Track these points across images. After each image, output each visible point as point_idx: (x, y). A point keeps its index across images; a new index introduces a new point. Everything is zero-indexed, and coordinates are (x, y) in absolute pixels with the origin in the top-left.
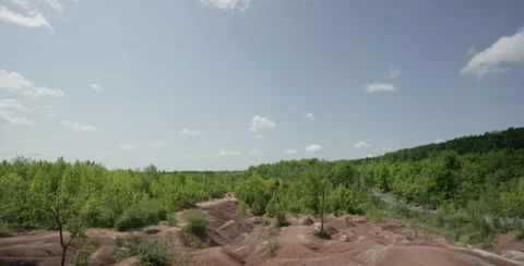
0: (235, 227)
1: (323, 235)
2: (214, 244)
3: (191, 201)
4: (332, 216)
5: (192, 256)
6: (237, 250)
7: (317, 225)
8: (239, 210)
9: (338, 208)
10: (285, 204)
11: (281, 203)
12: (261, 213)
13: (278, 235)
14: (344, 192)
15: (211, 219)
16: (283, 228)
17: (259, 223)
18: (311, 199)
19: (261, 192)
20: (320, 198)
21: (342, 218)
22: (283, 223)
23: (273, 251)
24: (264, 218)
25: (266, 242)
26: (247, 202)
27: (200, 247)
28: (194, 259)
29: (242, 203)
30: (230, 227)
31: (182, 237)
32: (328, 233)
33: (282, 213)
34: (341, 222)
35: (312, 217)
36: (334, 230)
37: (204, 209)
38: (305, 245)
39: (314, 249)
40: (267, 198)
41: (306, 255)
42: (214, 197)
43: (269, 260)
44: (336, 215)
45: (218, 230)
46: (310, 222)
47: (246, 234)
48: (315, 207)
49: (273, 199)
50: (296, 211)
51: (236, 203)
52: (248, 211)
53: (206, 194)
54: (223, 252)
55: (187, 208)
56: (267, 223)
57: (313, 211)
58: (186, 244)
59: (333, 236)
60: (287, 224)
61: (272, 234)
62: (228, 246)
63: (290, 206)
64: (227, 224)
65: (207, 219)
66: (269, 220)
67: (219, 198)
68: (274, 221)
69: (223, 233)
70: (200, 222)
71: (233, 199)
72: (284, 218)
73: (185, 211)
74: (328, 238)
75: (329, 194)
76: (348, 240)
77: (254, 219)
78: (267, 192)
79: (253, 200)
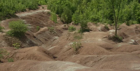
0: (48, 32)
1: (116, 39)
2: (32, 44)
3: (12, 12)
4: (124, 25)
5: (16, 53)
6: (50, 49)
7: (112, 32)
8: (51, 19)
9: (130, 18)
10: (87, 15)
11: (85, 14)
12: (68, 21)
13: (81, 38)
14: (136, 6)
15: (29, 26)
16: (86, 33)
17: (66, 29)
18: (108, 11)
19: (68, 5)
20: (116, 11)
21: (133, 27)
22: (85, 29)
23: (77, 50)
24: (71, 25)
25: (72, 43)
26: (57, 13)
27: (21, 47)
28: (18, 55)
29: (53, 13)
30: (44, 32)
31: (7, 40)
32: (120, 38)
33: (85, 21)
34: (131, 29)
35: (108, 25)
36: (125, 36)
37: (23, 18)
38: (101, 46)
39: (108, 49)
40: (73, 10)
41: (103, 53)
42: (30, 9)
43: (74, 56)
44: (128, 25)
45: (35, 34)
46: (106, 29)
47: (56, 37)
48: (111, 18)
49: (78, 11)
50: (96, 20)
51: (49, 14)
52: (58, 20)
53: (23, 6)
54: (39, 50)
55: (9, 18)
56: (73, 29)
57: (110, 21)
58: (10, 45)
59: (124, 40)
60: (88, 30)
61: (76, 37)
62: (43, 46)
63: (91, 17)
64: (42, 29)
65: (25, 26)
66: (74, 27)
67: (35, 9)
68: (78, 28)
69: (39, 37)
70: (21, 28)
71: (46, 11)
72: (86, 26)
73: (8, 20)
74: (120, 41)
75: (123, 7)
76: (135, 43)
77: (63, 26)
78: (73, 5)
79: (62, 12)
